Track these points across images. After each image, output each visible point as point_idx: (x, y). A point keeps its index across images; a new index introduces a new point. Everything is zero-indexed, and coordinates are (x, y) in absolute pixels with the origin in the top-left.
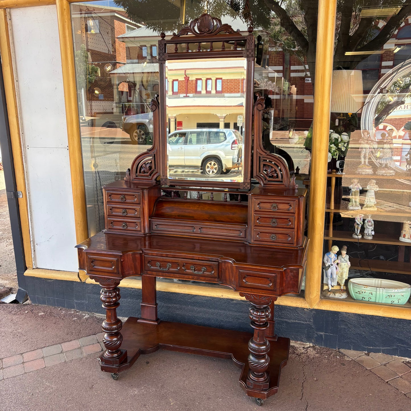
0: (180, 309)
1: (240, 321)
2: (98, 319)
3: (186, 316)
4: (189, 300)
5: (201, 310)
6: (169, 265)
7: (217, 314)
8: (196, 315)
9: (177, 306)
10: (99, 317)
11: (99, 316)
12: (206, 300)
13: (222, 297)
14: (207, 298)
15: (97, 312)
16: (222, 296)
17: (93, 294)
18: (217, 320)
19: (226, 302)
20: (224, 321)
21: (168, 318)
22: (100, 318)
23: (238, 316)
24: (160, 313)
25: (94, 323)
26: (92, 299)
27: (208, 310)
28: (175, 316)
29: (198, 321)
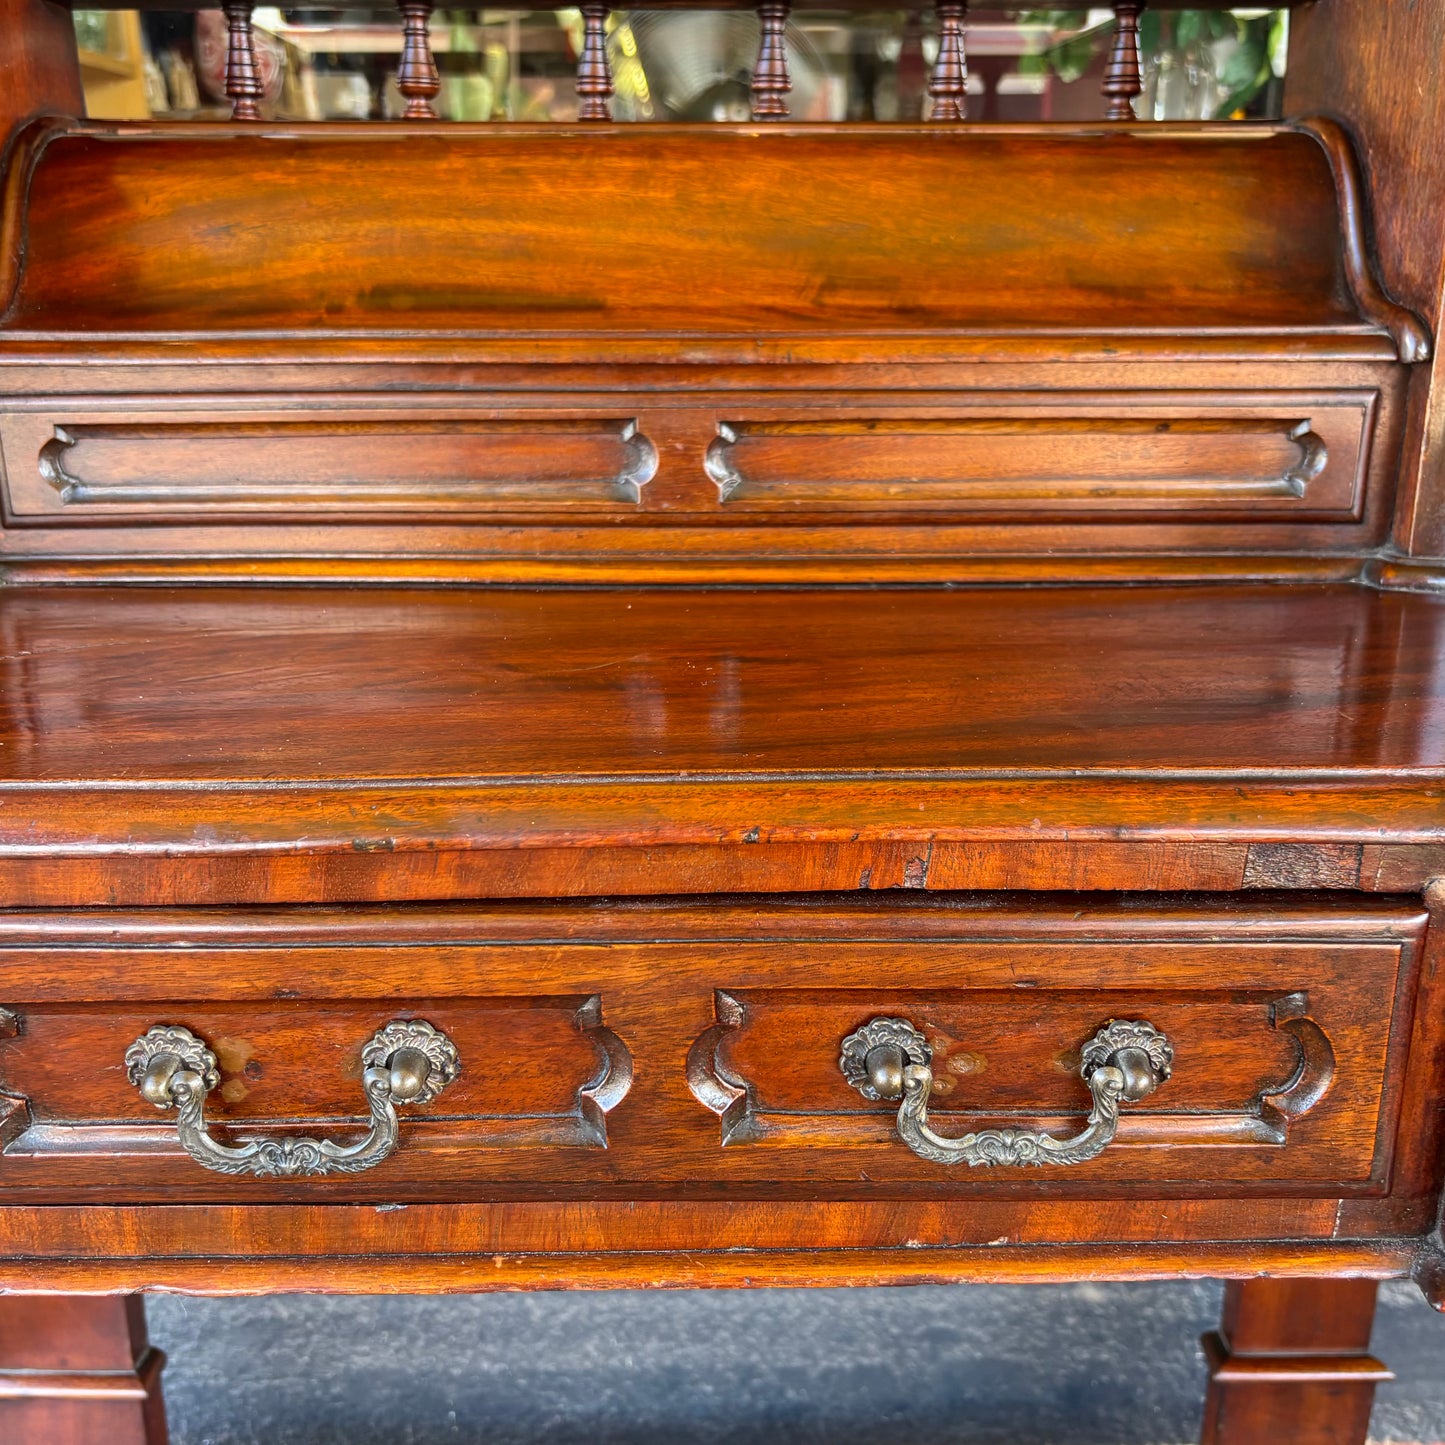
0: (389, 1327)
1: (958, 1352)
3: (451, 1379)
5: (593, 1312)
6: (407, 1060)
7: (746, 1326)
8: (542, 1365)
18: (748, 1372)
20: (814, 1374)
21: (273, 1426)
23: (945, 1315)
24: (183, 1391)
28: (336, 1398)
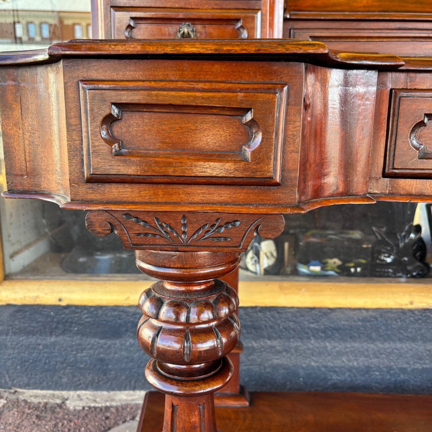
0: (286, 350)
2: (36, 408)
3: (302, 368)
4: (313, 323)
5: (346, 348)
7: (390, 353)
8: (330, 364)
9: (276, 343)
10: (35, 401)
11: (36, 396)
12: (364, 320)
13: (410, 307)
14: (365, 313)
15: (27, 386)
16: (412, 303)
17: (15, 333)
18: (390, 368)
19: (420, 319)
20: (409, 369)
22: (39, 403)
25: (25, 423)
26: (10, 351)
27: (365, 345)
28: (268, 373)
29: (335, 378)
